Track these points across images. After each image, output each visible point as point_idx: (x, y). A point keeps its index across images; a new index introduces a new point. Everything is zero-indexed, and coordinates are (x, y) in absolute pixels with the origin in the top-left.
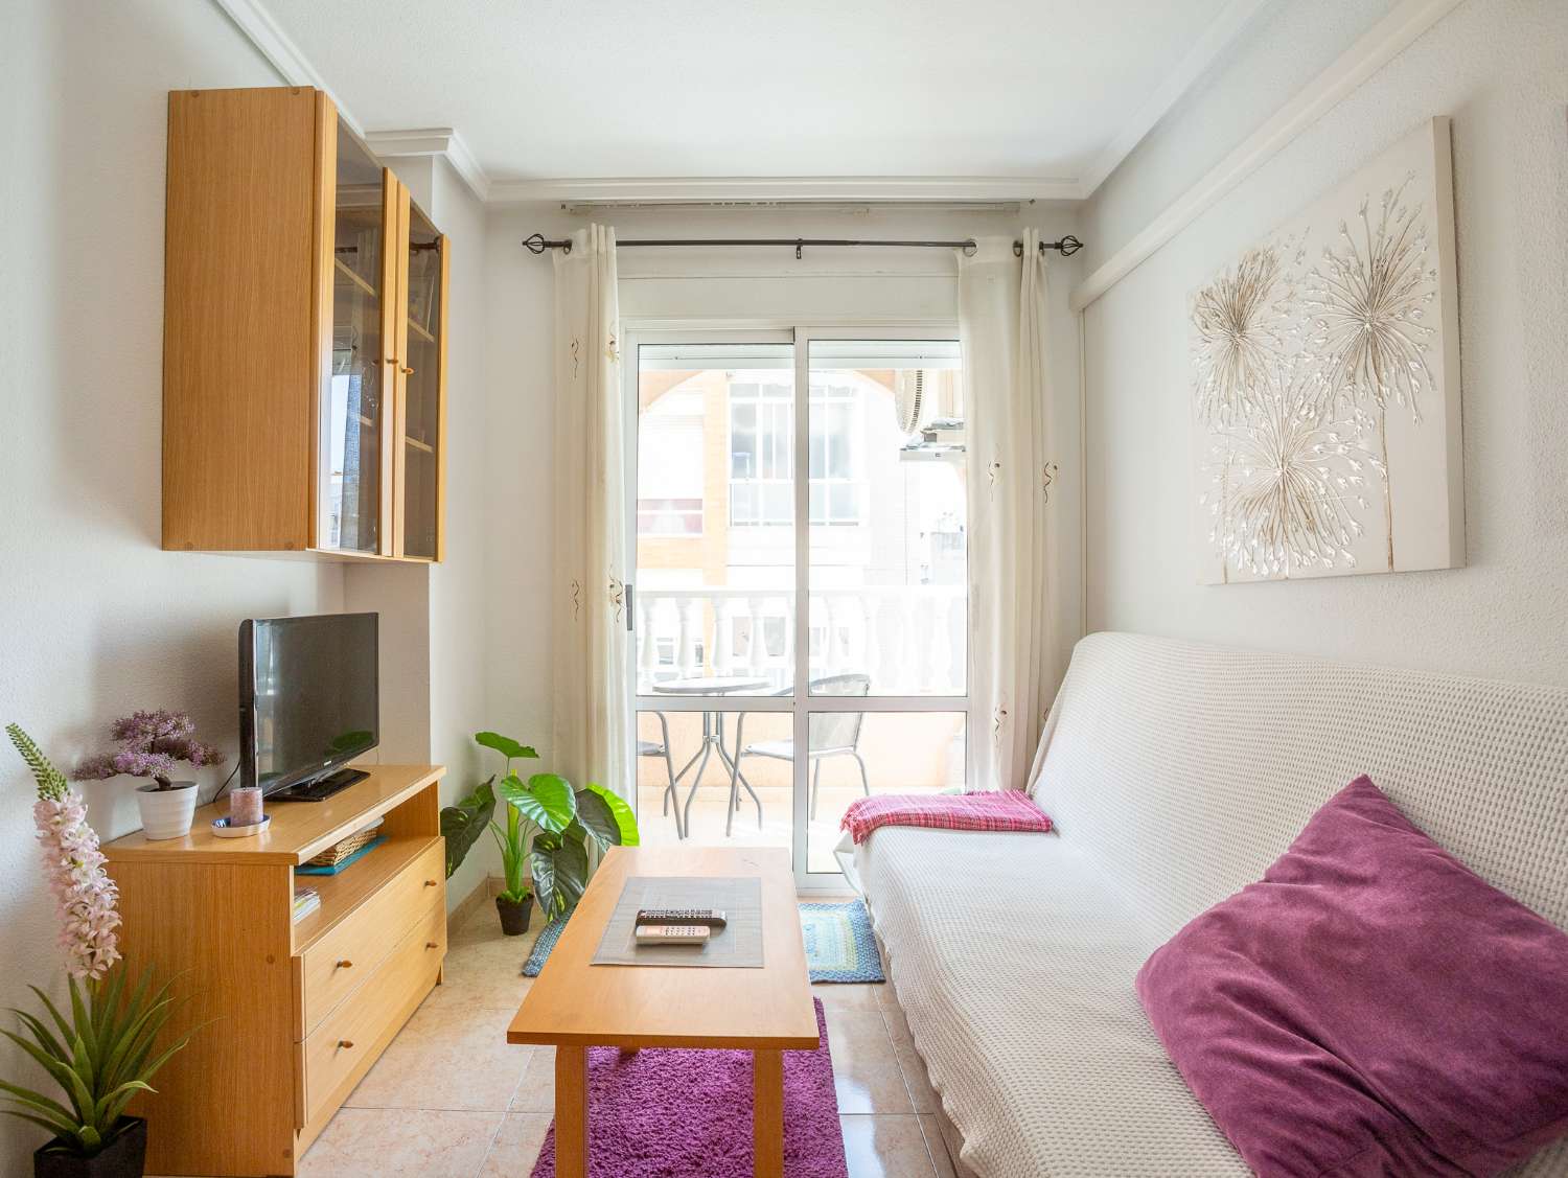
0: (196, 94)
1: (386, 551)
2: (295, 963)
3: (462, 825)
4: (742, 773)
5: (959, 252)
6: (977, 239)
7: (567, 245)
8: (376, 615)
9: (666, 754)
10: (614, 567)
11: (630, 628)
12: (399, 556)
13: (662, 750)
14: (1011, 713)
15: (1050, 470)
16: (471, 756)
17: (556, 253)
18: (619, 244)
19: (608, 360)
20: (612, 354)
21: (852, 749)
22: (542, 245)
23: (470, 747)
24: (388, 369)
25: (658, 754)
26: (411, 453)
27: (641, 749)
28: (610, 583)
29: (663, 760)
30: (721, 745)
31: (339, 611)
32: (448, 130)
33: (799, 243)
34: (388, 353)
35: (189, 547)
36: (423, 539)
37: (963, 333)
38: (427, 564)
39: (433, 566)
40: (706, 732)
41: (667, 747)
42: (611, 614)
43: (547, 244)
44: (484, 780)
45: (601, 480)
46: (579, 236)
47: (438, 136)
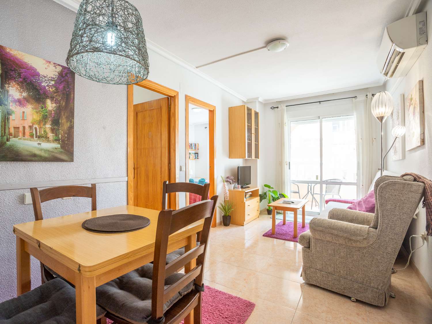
0: (231, 107)
1: (253, 158)
2: (245, 203)
3: (262, 197)
4: (315, 197)
5: (354, 99)
6: (357, 96)
7: (278, 107)
8: (250, 166)
9: (299, 193)
10: (286, 159)
11: (289, 169)
12: (254, 158)
13: (298, 192)
14: (364, 186)
15: (374, 139)
16: (263, 189)
17: (276, 109)
18: (286, 106)
19: (285, 126)
20: (285, 125)
21: (338, 194)
22: (273, 108)
23: (263, 187)
24: (252, 134)
25: (297, 193)
26: (255, 144)
27: (292, 191)
28: (285, 162)
29: (298, 194)
30: (311, 193)
31: (245, 166)
32: (259, 97)
33: (320, 102)
34: (252, 132)
35: (232, 158)
36: (257, 156)
37: (355, 114)
38: (257, 160)
39: (258, 159)
40: (308, 190)
41: (299, 191)
42: (286, 167)
43: (274, 108)
44: (265, 192)
45: (284, 145)
46: (279, 106)
47: (257, 98)
